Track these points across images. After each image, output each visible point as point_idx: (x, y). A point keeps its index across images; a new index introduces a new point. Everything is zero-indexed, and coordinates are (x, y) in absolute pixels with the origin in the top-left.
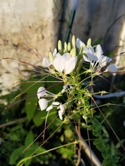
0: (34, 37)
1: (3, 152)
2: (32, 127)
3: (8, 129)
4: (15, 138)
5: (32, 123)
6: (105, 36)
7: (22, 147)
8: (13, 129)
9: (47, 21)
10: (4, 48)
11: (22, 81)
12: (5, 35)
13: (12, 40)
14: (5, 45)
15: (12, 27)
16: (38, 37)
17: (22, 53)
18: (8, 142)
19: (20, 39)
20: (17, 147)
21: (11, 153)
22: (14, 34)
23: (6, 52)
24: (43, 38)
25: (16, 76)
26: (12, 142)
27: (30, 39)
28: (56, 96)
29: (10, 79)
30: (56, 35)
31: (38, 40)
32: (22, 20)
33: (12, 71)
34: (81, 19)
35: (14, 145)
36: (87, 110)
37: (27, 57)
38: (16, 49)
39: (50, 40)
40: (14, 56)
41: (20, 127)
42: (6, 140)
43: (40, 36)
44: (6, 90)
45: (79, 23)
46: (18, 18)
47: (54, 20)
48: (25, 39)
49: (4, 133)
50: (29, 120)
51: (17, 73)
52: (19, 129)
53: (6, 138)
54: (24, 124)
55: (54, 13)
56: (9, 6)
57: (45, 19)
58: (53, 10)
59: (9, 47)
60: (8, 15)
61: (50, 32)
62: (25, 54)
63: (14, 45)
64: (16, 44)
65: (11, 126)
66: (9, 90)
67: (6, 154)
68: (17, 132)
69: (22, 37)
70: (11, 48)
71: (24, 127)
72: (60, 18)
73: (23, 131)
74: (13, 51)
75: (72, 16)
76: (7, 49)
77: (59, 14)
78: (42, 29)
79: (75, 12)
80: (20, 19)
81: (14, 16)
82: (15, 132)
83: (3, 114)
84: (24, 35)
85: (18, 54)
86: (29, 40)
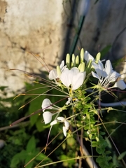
0: (42, 41)
1: (5, 155)
2: (35, 132)
3: (11, 132)
4: (17, 142)
5: (34, 127)
6: (114, 43)
7: (23, 151)
8: (16, 133)
9: (56, 26)
10: (12, 50)
11: (27, 84)
12: (13, 38)
13: (19, 43)
14: (12, 47)
15: (20, 30)
16: (45, 42)
17: (29, 56)
18: (10, 146)
19: (28, 42)
20: (19, 152)
21: (12, 156)
22: (22, 37)
23: (13, 55)
24: (51, 42)
25: (22, 79)
26: (14, 145)
27: (38, 42)
28: (61, 110)
29: (16, 82)
30: (64, 40)
31: (46, 44)
32: (31, 23)
33: (18, 74)
34: (90, 24)
35: (15, 148)
36: (92, 126)
37: (33, 61)
38: (24, 52)
39: (57, 44)
40: (21, 59)
41: (22, 131)
42: (8, 143)
43: (48, 40)
44: (11, 92)
45: (87, 28)
46: (26, 21)
47: (63, 25)
48: (33, 42)
49: (7, 136)
50: (32, 124)
51: (23, 76)
52: (22, 133)
53: (8, 141)
54: (27, 128)
55: (63, 18)
56: (19, 8)
57: (54, 23)
58: (62, 14)
59: (16, 49)
60: (17, 18)
61: (58, 37)
62: (31, 57)
63: (22, 48)
64: (24, 47)
65: (14, 129)
66: (13, 92)
67: (7, 157)
68: (20, 135)
69: (30, 41)
70: (18, 51)
71: (27, 132)
72: (69, 23)
73: (25, 135)
74: (20, 54)
75: (81, 22)
76: (14, 52)
77: (68, 19)
78: (50, 33)
79: (84, 17)
80: (29, 22)
81: (23, 19)
82: (17, 135)
83: (7, 115)
84: (31, 39)
85: (24, 57)
86: (36, 44)
